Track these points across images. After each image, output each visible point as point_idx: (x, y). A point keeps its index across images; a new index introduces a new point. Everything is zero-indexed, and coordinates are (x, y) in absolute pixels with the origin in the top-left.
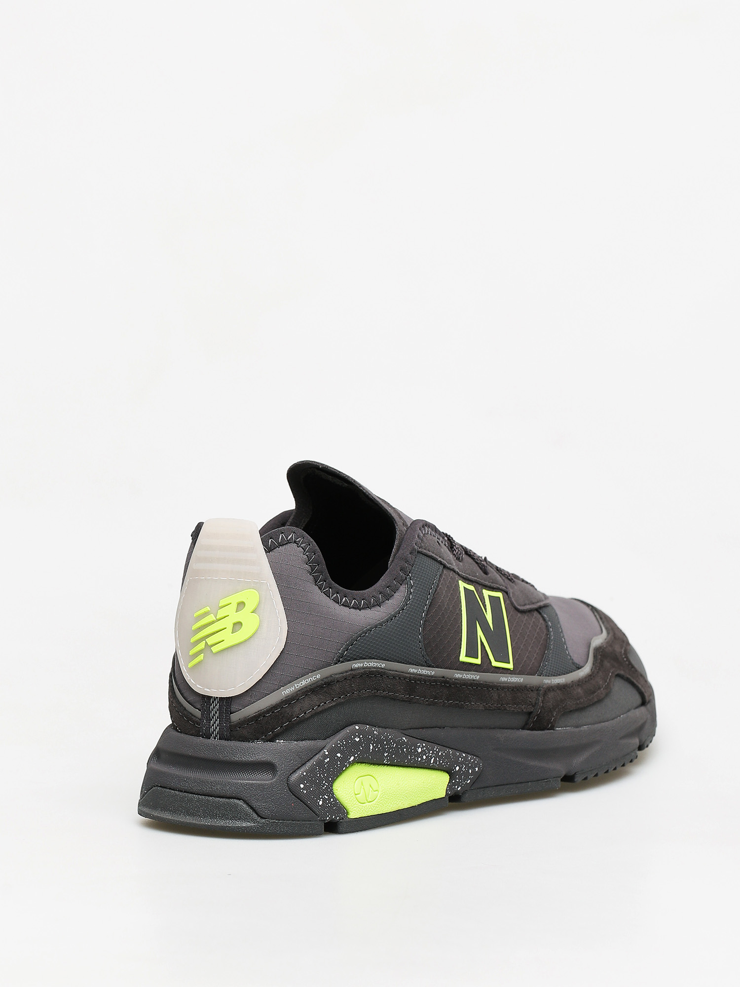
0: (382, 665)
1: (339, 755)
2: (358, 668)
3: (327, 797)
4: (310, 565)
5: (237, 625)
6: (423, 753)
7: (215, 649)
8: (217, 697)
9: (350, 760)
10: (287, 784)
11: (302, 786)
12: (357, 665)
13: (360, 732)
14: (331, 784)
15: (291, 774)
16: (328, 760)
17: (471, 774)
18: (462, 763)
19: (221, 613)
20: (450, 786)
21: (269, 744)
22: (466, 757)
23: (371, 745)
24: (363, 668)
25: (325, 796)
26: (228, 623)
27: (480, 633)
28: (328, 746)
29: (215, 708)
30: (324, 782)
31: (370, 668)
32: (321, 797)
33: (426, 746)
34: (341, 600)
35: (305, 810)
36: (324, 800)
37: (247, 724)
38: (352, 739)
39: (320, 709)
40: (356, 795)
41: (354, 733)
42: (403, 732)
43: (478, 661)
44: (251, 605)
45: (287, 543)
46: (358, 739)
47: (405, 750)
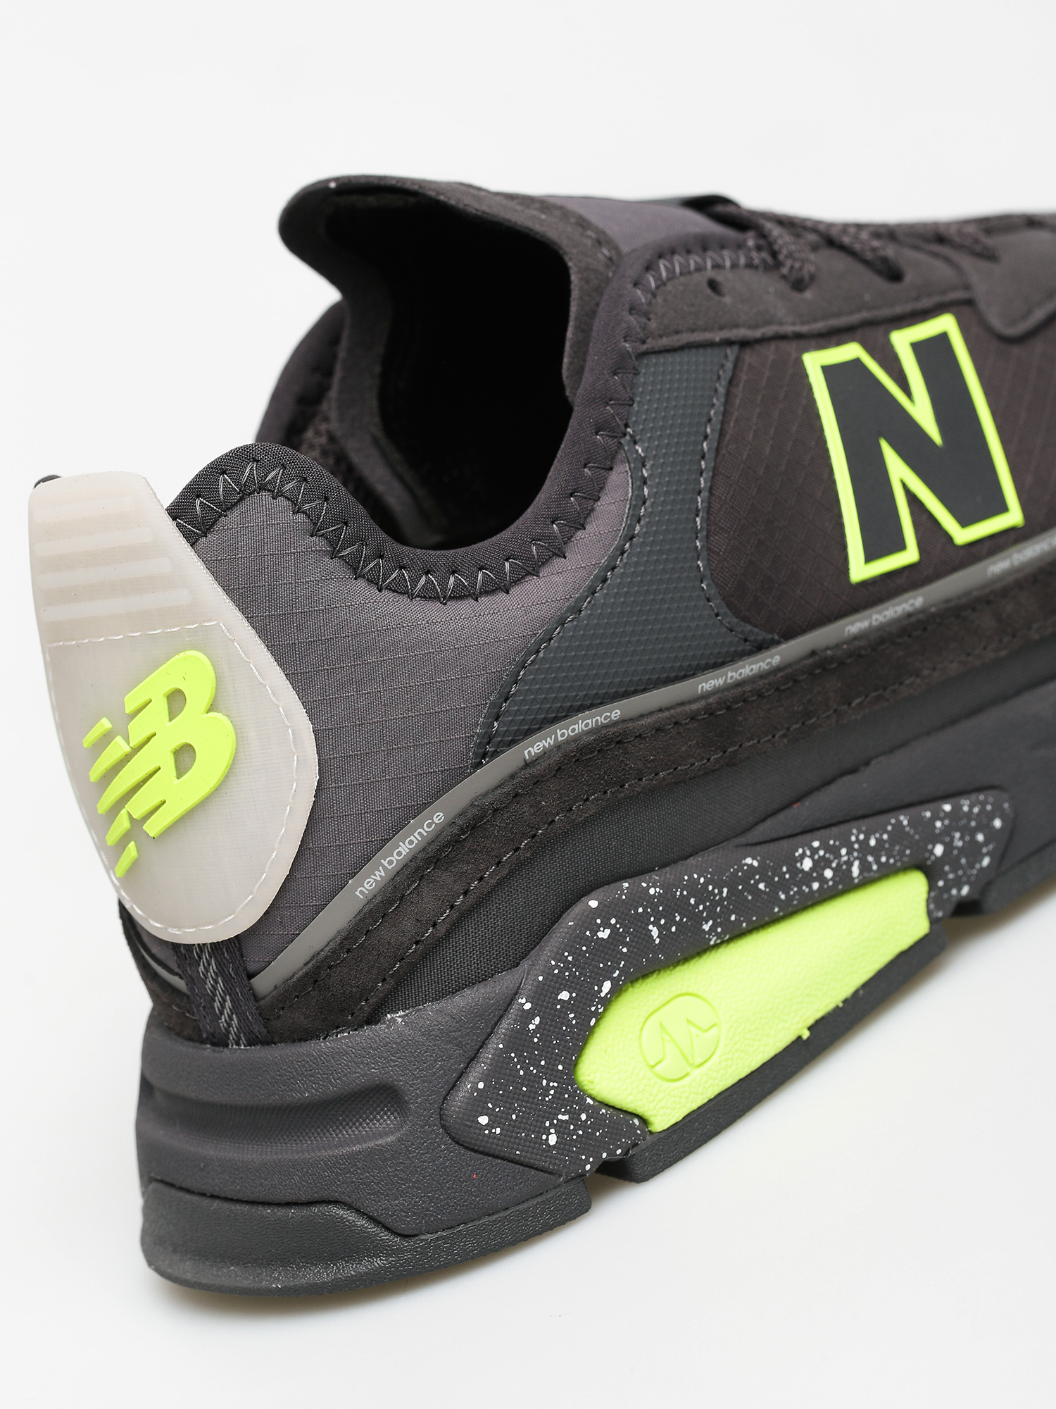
0: (613, 713)
1: (564, 996)
2: (545, 754)
3: (566, 1118)
4: (322, 535)
5: (184, 756)
6: (820, 865)
7: (153, 828)
8: (204, 944)
9: (603, 995)
10: (443, 1126)
11: (483, 1120)
12: (535, 747)
13: (605, 912)
14: (569, 1077)
15: (445, 1098)
16: (537, 1020)
17: (986, 843)
18: (947, 831)
19: (137, 731)
20: (935, 899)
21: (367, 1031)
22: (957, 808)
23: (651, 927)
24: (558, 747)
25: (560, 1117)
26: (160, 754)
27: (898, 470)
28: (527, 987)
29: (209, 970)
30: (544, 1082)
31: (576, 739)
32: (547, 1124)
33: (824, 846)
34: (444, 588)
35: (514, 1177)
36: (561, 1129)
37: (298, 997)
38: (587, 941)
39: (471, 899)
40: (653, 1067)
41: (589, 921)
42: (742, 840)
43: (910, 555)
44: (199, 694)
45: (241, 499)
46: (608, 932)
47: (762, 886)
